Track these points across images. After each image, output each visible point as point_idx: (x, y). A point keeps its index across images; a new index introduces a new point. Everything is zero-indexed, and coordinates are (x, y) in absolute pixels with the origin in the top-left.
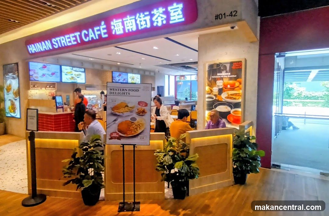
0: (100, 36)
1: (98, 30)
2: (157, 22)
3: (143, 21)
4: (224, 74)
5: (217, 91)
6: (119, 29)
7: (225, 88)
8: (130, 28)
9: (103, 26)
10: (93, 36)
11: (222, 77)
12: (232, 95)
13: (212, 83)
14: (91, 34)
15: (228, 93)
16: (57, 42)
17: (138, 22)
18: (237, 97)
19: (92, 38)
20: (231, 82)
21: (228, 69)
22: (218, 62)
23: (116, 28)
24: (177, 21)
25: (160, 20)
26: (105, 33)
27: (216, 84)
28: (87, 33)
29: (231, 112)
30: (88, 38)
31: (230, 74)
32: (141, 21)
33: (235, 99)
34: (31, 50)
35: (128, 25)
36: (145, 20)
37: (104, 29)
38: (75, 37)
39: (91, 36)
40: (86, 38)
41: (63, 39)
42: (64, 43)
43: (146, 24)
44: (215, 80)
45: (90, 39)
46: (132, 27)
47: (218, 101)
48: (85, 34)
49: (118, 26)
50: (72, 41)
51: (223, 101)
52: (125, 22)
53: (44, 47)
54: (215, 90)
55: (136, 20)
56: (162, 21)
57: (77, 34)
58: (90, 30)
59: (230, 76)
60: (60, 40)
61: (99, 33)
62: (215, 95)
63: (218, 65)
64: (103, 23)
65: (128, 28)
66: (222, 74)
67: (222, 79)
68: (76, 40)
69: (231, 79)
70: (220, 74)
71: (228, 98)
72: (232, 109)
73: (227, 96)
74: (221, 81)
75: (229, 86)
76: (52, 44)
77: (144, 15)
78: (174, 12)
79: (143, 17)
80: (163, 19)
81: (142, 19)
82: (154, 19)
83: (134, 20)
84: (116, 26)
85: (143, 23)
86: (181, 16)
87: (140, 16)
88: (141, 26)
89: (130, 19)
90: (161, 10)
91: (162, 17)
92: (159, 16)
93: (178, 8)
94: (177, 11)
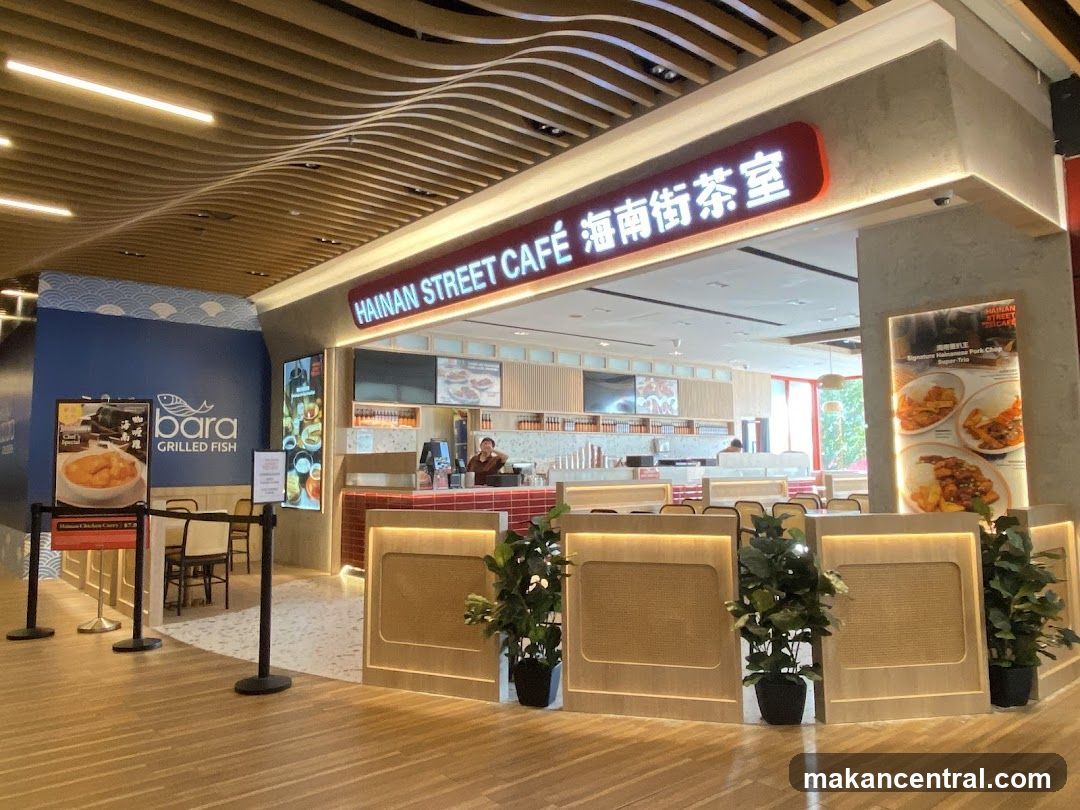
0: (550, 260)
1: (544, 247)
2: (711, 208)
3: (670, 208)
6: (604, 237)
8: (633, 231)
9: (559, 230)
10: (531, 262)
14: (527, 259)
16: (433, 287)
17: (656, 213)
19: (529, 268)
23: (595, 237)
24: (769, 199)
25: (717, 201)
26: (563, 253)
28: (514, 256)
30: (517, 269)
32: (663, 210)
34: (363, 317)
35: (627, 225)
36: (677, 207)
37: (560, 241)
38: (483, 269)
39: (524, 264)
40: (511, 269)
41: (449, 279)
42: (452, 290)
43: (679, 216)
45: (524, 273)
46: (638, 228)
48: (509, 259)
49: (600, 229)
50: (474, 282)
52: (620, 218)
53: (397, 305)
55: (650, 209)
56: (725, 204)
57: (489, 261)
58: (525, 248)
60: (442, 282)
61: (548, 252)
64: (559, 225)
65: (629, 232)
68: (486, 278)
76: (421, 295)
77: (672, 194)
78: (758, 175)
79: (671, 198)
80: (728, 197)
81: (668, 204)
82: (700, 200)
83: (645, 208)
84: (594, 231)
85: (671, 214)
86: (780, 184)
87: (661, 197)
88: (666, 222)
89: (634, 208)
90: (721, 173)
91: (723, 194)
92: (715, 191)
93: (770, 162)
94: (767, 172)
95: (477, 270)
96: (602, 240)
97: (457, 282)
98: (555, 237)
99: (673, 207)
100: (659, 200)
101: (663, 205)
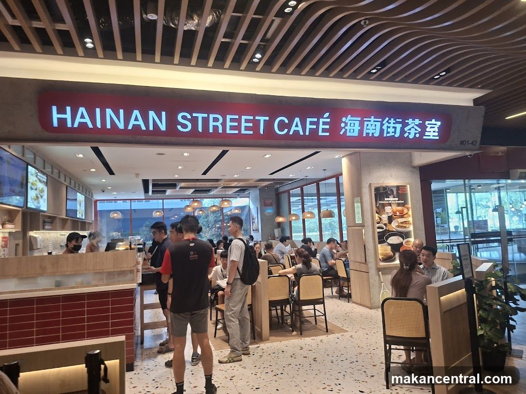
0: (314, 132)
2: (409, 133)
3: (391, 128)
4: (391, 199)
5: (387, 219)
6: (354, 130)
7: (395, 216)
8: (371, 132)
9: (326, 118)
10: (300, 129)
11: (390, 202)
12: (401, 223)
13: (380, 209)
14: (297, 126)
15: (398, 222)
16: (194, 121)
17: (385, 127)
18: (408, 226)
19: (297, 132)
20: (400, 208)
21: (395, 193)
22: (384, 185)
23: (348, 128)
24: (431, 137)
25: (413, 131)
26: (324, 130)
27: (385, 211)
28: (287, 121)
29: (404, 243)
30: (286, 130)
31: (397, 199)
32: (388, 127)
33: (405, 227)
34: (62, 121)
35: (368, 128)
36: (395, 128)
37: (324, 123)
38: (256, 123)
39: (293, 128)
40: (281, 129)
41: (216, 119)
42: (215, 128)
43: (395, 132)
44: (384, 206)
45: (291, 133)
46: (374, 131)
47: (389, 231)
48: (281, 122)
49: (352, 125)
51: (394, 231)
52: (366, 123)
54: (385, 218)
55: (382, 125)
56: (415, 134)
57: (262, 119)
58: (297, 120)
59: (398, 202)
61: (314, 127)
62: (385, 224)
63: (385, 188)
64: (327, 115)
65: (368, 131)
66: (389, 199)
67: (390, 205)
68: (255, 128)
69: (399, 205)
70: (388, 199)
71: (398, 226)
72: (403, 239)
73: (397, 224)
74: (390, 207)
75: (398, 213)
76: (172, 122)
77: (395, 122)
78: (431, 128)
79: (394, 123)
80: (418, 132)
81: (392, 125)
82: (406, 129)
83: (380, 123)
84: (349, 124)
85: (391, 130)
86: (436, 134)
87: (390, 121)
88: (388, 133)
89: (374, 121)
90: (417, 121)
91: (416, 130)
92: (413, 127)
93: (436, 124)
94: (434, 127)
95: (247, 121)
96: (352, 131)
97: (224, 124)
98: (321, 120)
99: (393, 127)
100: (388, 122)
101: (389, 125)
